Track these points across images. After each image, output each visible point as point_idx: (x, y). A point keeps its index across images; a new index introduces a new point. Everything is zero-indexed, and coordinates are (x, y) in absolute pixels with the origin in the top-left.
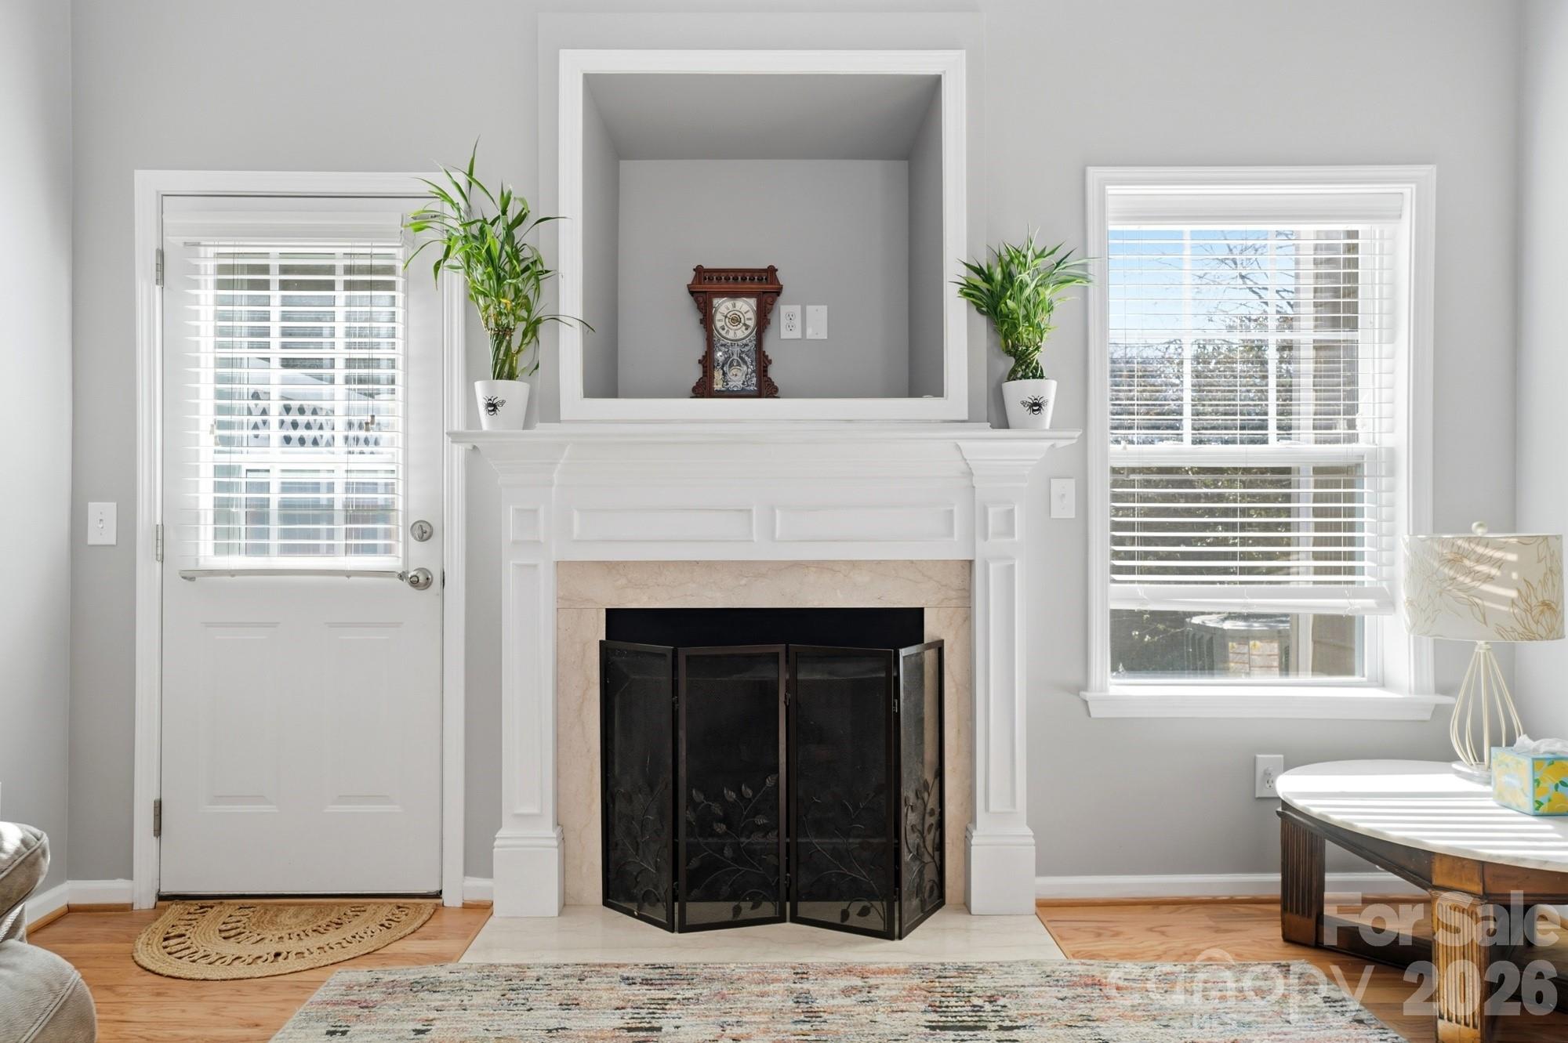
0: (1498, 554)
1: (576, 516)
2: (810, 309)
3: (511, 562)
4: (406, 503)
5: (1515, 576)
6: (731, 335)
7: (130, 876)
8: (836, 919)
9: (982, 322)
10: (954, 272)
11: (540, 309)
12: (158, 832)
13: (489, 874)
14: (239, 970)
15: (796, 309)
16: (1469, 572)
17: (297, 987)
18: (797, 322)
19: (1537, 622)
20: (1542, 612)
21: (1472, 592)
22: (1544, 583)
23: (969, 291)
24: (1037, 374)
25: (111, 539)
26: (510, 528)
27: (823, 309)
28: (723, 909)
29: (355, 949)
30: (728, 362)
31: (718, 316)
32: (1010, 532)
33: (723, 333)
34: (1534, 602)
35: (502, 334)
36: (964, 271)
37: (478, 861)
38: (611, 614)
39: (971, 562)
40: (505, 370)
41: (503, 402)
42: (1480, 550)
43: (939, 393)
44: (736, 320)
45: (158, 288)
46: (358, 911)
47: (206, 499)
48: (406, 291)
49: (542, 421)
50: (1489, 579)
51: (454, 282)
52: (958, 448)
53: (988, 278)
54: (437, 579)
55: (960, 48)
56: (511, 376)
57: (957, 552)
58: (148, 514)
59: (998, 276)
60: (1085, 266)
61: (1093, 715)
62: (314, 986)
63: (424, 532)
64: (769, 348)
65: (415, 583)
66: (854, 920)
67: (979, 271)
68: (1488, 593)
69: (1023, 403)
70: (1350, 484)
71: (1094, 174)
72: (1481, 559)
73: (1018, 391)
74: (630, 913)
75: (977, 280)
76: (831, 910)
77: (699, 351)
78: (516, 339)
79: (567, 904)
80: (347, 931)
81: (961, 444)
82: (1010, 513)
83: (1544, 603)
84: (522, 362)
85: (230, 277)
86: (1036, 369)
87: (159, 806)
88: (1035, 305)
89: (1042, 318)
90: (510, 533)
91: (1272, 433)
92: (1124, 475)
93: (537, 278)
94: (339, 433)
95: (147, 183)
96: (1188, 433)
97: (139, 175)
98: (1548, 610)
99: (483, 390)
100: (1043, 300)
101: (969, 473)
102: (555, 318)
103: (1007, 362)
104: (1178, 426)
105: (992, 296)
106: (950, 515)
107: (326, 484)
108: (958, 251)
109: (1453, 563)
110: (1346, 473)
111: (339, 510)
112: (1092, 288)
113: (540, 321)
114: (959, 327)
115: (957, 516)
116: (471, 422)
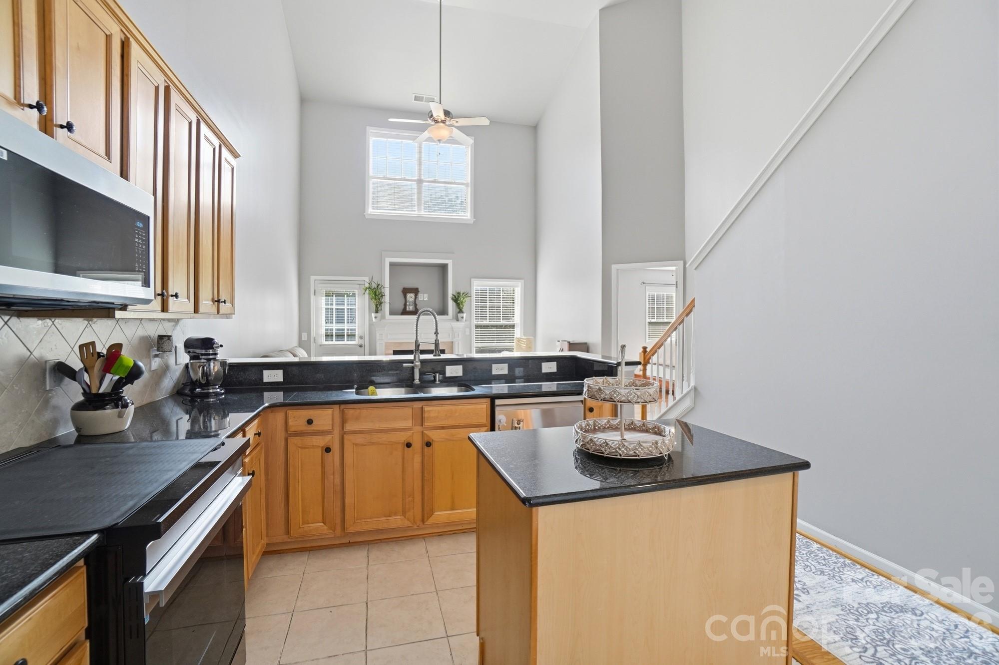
1: (389, 335)
2: (425, 294)
3: (378, 343)
4: (358, 333)
6: (410, 300)
9: (455, 303)
10: (450, 296)
11: (383, 301)
15: (422, 295)
18: (422, 297)
20: (529, 348)
22: (529, 343)
23: (452, 299)
24: (463, 313)
25: (306, 338)
27: (427, 295)
30: (410, 305)
31: (407, 297)
32: (459, 337)
34: (528, 346)
35: (376, 305)
36: (452, 296)
38: (394, 351)
39: (453, 342)
40: (377, 312)
41: (377, 317)
44: (410, 297)
49: (383, 319)
50: (522, 343)
51: (367, 296)
53: (455, 297)
54: (364, 346)
55: (450, 259)
57: (450, 340)
58: (313, 335)
59: (457, 297)
63: (361, 338)
64: (417, 302)
65: (359, 346)
67: (454, 295)
70: (513, 328)
71: (472, 280)
73: (460, 315)
77: (403, 303)
84: (380, 310)
85: (328, 295)
88: (462, 302)
89: (464, 304)
90: (378, 338)
91: (501, 320)
92: (477, 327)
93: (382, 296)
94: (346, 321)
95: (313, 278)
96: (488, 320)
97: (311, 277)
98: (530, 346)
99: (373, 315)
100: (464, 301)
101: (452, 328)
102: (385, 302)
103: (458, 310)
104: (487, 319)
105: (456, 299)
106: (449, 334)
107: (344, 330)
108: (451, 292)
109: (519, 342)
110: (513, 326)
111: (346, 334)
112: (472, 298)
113: (382, 303)
114: (451, 304)
115: (450, 335)
116: (370, 320)
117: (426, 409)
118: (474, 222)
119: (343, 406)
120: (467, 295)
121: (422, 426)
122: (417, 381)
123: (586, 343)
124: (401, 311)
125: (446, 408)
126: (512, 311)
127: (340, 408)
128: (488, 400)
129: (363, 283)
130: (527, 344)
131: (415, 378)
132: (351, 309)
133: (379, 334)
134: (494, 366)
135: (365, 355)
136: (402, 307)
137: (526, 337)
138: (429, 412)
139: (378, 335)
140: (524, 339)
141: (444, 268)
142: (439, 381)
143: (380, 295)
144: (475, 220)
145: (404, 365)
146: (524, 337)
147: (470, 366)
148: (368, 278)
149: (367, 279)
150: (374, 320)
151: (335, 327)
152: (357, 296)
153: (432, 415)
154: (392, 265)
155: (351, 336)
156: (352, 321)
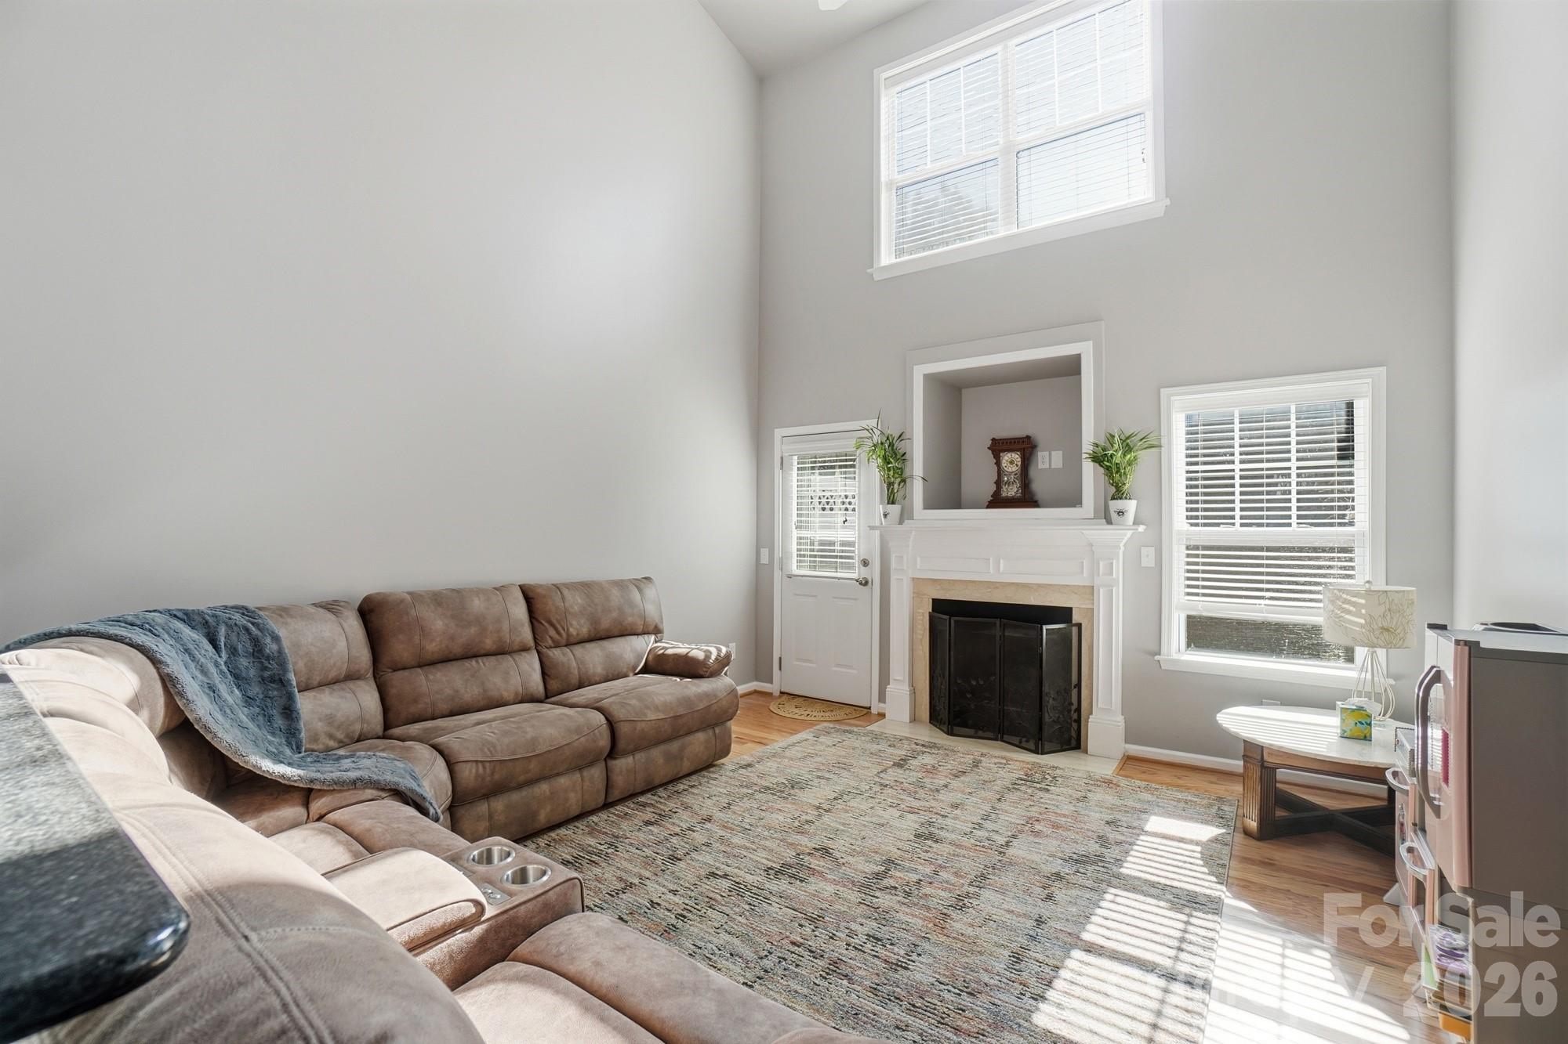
0: (1354, 599)
1: (918, 559)
2: (1053, 453)
3: (894, 577)
4: (859, 552)
5: (1363, 611)
6: (1010, 470)
7: (772, 683)
8: (1017, 743)
9: (1101, 469)
10: (1087, 447)
11: (907, 473)
12: (780, 669)
13: (885, 703)
14: (796, 716)
15: (1046, 454)
17: (811, 724)
18: (1047, 460)
19: (1377, 638)
21: (1341, 619)
23: (1093, 457)
24: (1124, 497)
25: (767, 562)
26: (893, 565)
27: (1061, 453)
28: (971, 732)
29: (833, 719)
30: (1010, 482)
31: (1004, 461)
32: (1112, 573)
33: (1006, 468)
35: (890, 484)
36: (1092, 445)
37: (882, 698)
38: (934, 601)
39: (1093, 587)
40: (891, 500)
41: (890, 513)
42: (1344, 596)
43: (1080, 505)
44: (1012, 462)
45: (780, 471)
46: (840, 708)
47: (794, 547)
48: (860, 468)
49: (908, 519)
50: (1349, 612)
52: (1089, 533)
53: (1105, 449)
54: (870, 583)
55: (1089, 340)
56: (893, 503)
58: (778, 554)
60: (1161, 441)
61: (1163, 668)
62: (815, 725)
63: (865, 563)
64: (1031, 474)
65: (861, 584)
66: (1024, 744)
67: (1100, 445)
68: (1347, 619)
69: (1118, 512)
71: (1165, 391)
72: (1346, 601)
73: (1116, 505)
74: (936, 726)
75: (1097, 450)
76: (1016, 740)
77: (994, 477)
78: (896, 486)
79: (914, 719)
80: (833, 714)
81: (1091, 531)
82: (1111, 565)
83: (1383, 628)
84: (899, 496)
85: (802, 466)
86: (1124, 495)
87: (780, 658)
88: (1127, 465)
91: (1294, 521)
92: (1194, 544)
93: (905, 462)
94: (836, 524)
95: (779, 431)
96: (1238, 521)
97: (777, 429)
100: (1133, 460)
101: (1089, 545)
102: (911, 477)
103: (1111, 490)
104: (1231, 517)
105: (1107, 457)
106: (1081, 564)
107: (832, 543)
108: (1090, 437)
109: (1333, 602)
111: (836, 553)
112: (1164, 450)
113: (906, 479)
114: (1089, 473)
115: (1085, 565)
118: (1167, 209)
120: (1145, 441)
130: (1369, 616)
132: (846, 497)
133: (896, 557)
139: (899, 557)
143: (899, 460)
144: (1168, 201)
148: (876, 420)
151: (816, 535)
152: (857, 464)
155: (847, 557)
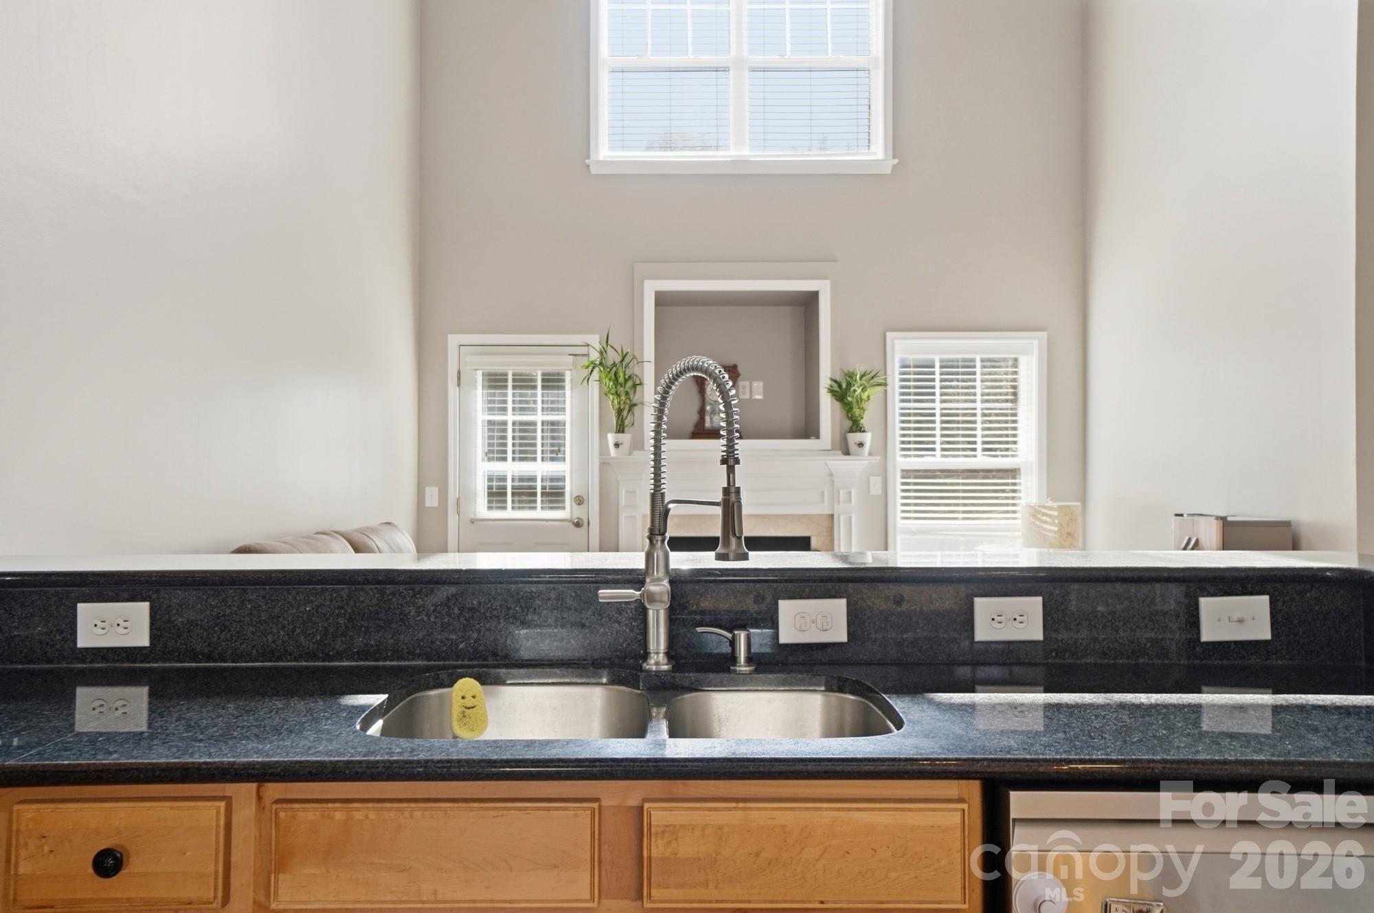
0: (1050, 512)
2: (754, 383)
3: (624, 515)
4: (572, 487)
9: (838, 404)
10: (824, 382)
11: (636, 400)
15: (747, 384)
16: (1040, 520)
18: (748, 390)
19: (1065, 541)
20: (1067, 537)
21: (1041, 528)
22: (1068, 524)
23: (831, 391)
24: (861, 430)
25: (436, 504)
27: (761, 386)
30: (713, 413)
32: (850, 501)
33: (711, 398)
34: (1063, 533)
35: (619, 411)
36: (829, 382)
39: (832, 516)
40: (621, 429)
41: (622, 444)
43: (818, 437)
45: (458, 388)
47: (480, 485)
48: (570, 390)
50: (1046, 522)
51: (594, 387)
52: (826, 464)
53: (840, 385)
54: (586, 523)
55: (827, 278)
56: (624, 431)
57: (825, 510)
58: (453, 493)
59: (844, 386)
60: (885, 379)
63: (580, 501)
65: (575, 524)
68: (1046, 528)
69: (856, 443)
70: (1014, 478)
71: (890, 335)
72: (1044, 515)
73: (854, 438)
75: (835, 385)
78: (625, 413)
81: (827, 462)
82: (850, 493)
83: (1068, 533)
84: (628, 424)
86: (861, 428)
88: (860, 400)
89: (864, 405)
90: (623, 502)
91: (979, 453)
92: (906, 473)
93: (635, 386)
94: (539, 455)
95: (454, 340)
96: (938, 453)
97: (450, 336)
98: (1069, 536)
99: (611, 438)
100: (865, 396)
101: (831, 475)
102: (642, 403)
103: (849, 423)
104: (934, 450)
105: (841, 393)
106: (823, 493)
107: (533, 479)
108: (826, 372)
109: (1034, 516)
110: (1013, 473)
111: (539, 490)
112: (889, 388)
113: (635, 405)
114: (827, 407)
115: (826, 494)
116: (603, 450)
117: (659, 816)
118: (894, 167)
119: (274, 790)
120: (876, 379)
121: (640, 897)
122: (658, 660)
123: (1287, 524)
124: (690, 428)
125: (762, 815)
126: (1009, 425)
127: (259, 798)
128: (973, 789)
129: (583, 350)
130: (1060, 525)
131: (652, 647)
132: (553, 423)
133: (627, 492)
134: (983, 606)
135: (588, 551)
136: (694, 418)
137: (1055, 505)
138: (672, 831)
139: (623, 493)
140: (1051, 508)
141: (808, 303)
142: (750, 659)
143: (630, 384)
144: (896, 161)
145: (605, 593)
146: (1050, 503)
147: (878, 600)
148: (597, 336)
149: (595, 340)
150: (612, 451)
151: (511, 469)
152: (568, 384)
153: (687, 847)
154: (663, 300)
155: (554, 495)
156: (555, 453)
